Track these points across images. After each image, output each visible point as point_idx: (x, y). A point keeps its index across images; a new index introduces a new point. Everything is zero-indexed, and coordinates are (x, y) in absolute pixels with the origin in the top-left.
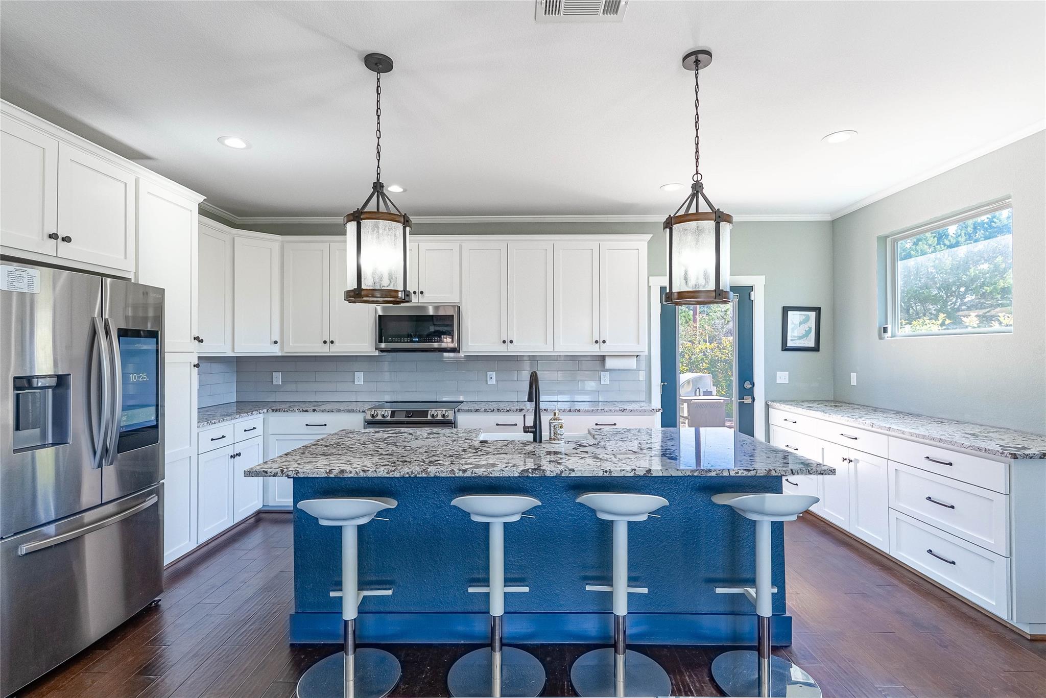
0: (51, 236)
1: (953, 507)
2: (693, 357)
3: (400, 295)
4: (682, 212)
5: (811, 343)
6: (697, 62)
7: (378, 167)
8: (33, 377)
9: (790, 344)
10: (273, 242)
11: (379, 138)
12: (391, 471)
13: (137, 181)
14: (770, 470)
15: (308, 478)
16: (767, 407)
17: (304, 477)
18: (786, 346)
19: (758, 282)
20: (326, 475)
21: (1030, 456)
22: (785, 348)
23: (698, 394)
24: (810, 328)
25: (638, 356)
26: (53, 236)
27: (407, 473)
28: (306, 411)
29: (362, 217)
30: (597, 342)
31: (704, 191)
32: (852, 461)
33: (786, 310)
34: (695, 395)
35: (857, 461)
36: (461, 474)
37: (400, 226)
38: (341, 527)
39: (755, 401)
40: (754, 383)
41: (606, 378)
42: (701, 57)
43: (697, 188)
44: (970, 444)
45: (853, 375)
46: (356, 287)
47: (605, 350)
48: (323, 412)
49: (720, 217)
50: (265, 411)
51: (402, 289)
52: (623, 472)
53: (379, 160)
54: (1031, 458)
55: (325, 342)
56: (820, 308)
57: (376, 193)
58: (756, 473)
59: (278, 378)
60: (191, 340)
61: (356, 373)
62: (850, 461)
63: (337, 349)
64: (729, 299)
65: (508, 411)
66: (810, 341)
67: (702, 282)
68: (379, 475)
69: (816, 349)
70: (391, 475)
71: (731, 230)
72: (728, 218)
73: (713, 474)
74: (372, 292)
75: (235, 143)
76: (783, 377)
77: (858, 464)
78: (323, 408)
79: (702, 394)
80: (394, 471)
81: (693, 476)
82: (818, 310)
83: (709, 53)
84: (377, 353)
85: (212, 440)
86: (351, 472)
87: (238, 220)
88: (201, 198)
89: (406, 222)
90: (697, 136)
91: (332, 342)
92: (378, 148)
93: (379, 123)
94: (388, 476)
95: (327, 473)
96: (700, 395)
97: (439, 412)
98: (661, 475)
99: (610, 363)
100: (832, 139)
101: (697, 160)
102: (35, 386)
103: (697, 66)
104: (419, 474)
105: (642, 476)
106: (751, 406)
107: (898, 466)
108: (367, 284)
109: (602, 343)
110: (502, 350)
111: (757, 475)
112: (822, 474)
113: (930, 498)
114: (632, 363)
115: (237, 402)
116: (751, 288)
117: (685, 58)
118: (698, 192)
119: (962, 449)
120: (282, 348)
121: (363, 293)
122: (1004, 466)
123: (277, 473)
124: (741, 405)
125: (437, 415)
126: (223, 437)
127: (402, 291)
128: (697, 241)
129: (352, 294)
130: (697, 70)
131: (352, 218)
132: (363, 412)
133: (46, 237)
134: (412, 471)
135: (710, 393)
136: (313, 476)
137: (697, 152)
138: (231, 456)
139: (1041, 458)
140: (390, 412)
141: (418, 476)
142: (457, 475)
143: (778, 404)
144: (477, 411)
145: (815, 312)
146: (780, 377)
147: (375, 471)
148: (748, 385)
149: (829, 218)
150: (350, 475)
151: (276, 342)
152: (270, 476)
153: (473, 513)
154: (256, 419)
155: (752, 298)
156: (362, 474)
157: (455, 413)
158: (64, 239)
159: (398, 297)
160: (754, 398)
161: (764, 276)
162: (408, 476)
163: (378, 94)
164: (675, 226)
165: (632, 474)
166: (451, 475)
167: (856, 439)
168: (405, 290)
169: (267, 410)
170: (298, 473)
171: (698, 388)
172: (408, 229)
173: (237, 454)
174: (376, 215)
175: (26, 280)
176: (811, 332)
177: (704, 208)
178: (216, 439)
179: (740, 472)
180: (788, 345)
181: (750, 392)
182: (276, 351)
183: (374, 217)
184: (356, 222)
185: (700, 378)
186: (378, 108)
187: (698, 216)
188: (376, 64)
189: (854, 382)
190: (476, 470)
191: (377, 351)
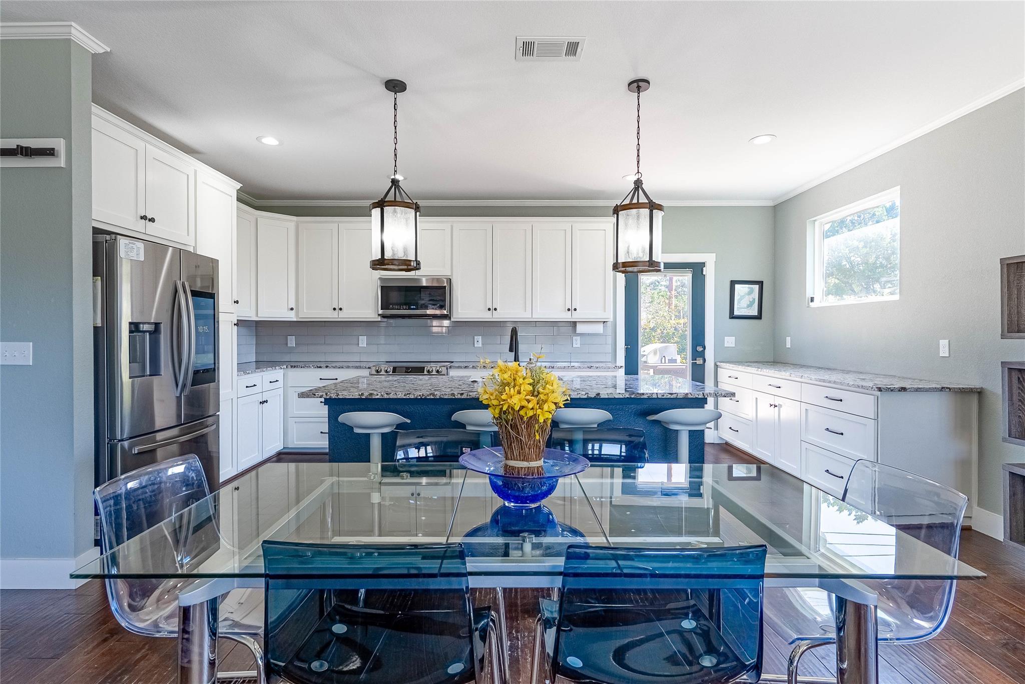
0: (142, 218)
1: (842, 434)
2: (665, 331)
3: (412, 264)
4: (627, 202)
5: (755, 312)
6: (639, 87)
7: (395, 166)
8: (139, 323)
9: (736, 313)
10: (290, 221)
11: (396, 144)
12: (407, 394)
13: (196, 172)
14: (687, 394)
15: (345, 399)
16: (716, 367)
17: (343, 398)
18: (734, 314)
19: (709, 259)
20: (359, 397)
21: (892, 389)
22: (732, 316)
23: (663, 361)
24: (754, 299)
25: (604, 322)
26: (144, 218)
27: (420, 395)
28: (320, 367)
29: (385, 204)
30: (569, 310)
31: (643, 186)
32: (776, 406)
33: (733, 283)
34: (661, 363)
35: (780, 406)
36: (459, 396)
37: (413, 211)
38: (369, 434)
39: (706, 362)
40: (705, 347)
41: (577, 342)
42: (641, 84)
43: (638, 184)
44: (853, 383)
45: (788, 339)
46: (380, 257)
47: (576, 317)
48: (334, 368)
49: (653, 206)
50: (285, 367)
51: (414, 259)
52: (579, 395)
53: (396, 161)
54: (892, 390)
55: (334, 309)
56: (763, 282)
57: (394, 187)
58: (677, 395)
59: (292, 341)
60: (232, 303)
61: (360, 337)
62: (775, 406)
63: (344, 316)
64: (660, 267)
65: (492, 367)
66: (754, 310)
67: (641, 255)
68: (399, 397)
69: (759, 317)
70: (407, 397)
71: (662, 216)
72: (660, 207)
73: (645, 397)
74: (392, 261)
75: (270, 141)
76: (730, 342)
77: (781, 409)
78: (334, 365)
79: (667, 361)
80: (409, 394)
81: (631, 398)
82: (761, 284)
83: (648, 82)
84: (379, 319)
85: (247, 387)
86: (377, 395)
87: (257, 203)
88: (239, 186)
89: (417, 208)
90: (638, 144)
91: (341, 309)
92: (395, 151)
93: (396, 132)
94: (405, 397)
95: (359, 395)
96: (665, 363)
97: (434, 368)
98: (607, 397)
99: (580, 328)
100: (757, 141)
101: (638, 162)
102: (142, 330)
103: (639, 90)
104: (428, 396)
105: (593, 398)
106: (703, 366)
107: (809, 407)
108: (388, 255)
109: (573, 311)
110: (487, 316)
111: (678, 397)
112: (725, 397)
113: (828, 429)
114: (599, 328)
115: (256, 362)
116: (703, 265)
117: (630, 84)
118: (638, 187)
119: (848, 388)
120: (297, 314)
121: (386, 262)
122: (873, 398)
123: (323, 395)
124: (694, 365)
125: (432, 370)
126: (255, 385)
127: (414, 261)
128: (638, 224)
129: (377, 263)
130: (639, 93)
131: (377, 205)
132: (369, 368)
133: (139, 218)
134: (423, 394)
135: (675, 361)
136: (350, 397)
137: (638, 156)
138: (261, 403)
139: (899, 391)
140: (392, 368)
141: (427, 397)
142: (456, 397)
143: (725, 364)
144: (466, 367)
145: (758, 286)
146: (728, 342)
147: (396, 394)
148: (700, 349)
149: (771, 204)
150: (377, 397)
151: (292, 309)
152: (317, 397)
153: (467, 424)
154: (277, 373)
155: (704, 273)
156: (386, 396)
157: (447, 369)
158: (150, 220)
159: (410, 265)
160: (705, 359)
161: (715, 254)
162: (420, 397)
163: (395, 110)
164: (620, 212)
165: (586, 397)
166: (452, 397)
167: (780, 387)
168: (416, 260)
169: (287, 366)
170: (339, 395)
171: (664, 357)
172: (418, 213)
173: (265, 401)
174: (394, 203)
175: (135, 251)
176: (755, 302)
177: (643, 200)
178: (251, 387)
179: (665, 395)
180: (735, 314)
181: (702, 355)
182: (292, 317)
183: (394, 204)
184: (380, 209)
185: (666, 347)
186: (395, 121)
187: (639, 206)
188: (394, 87)
189: (788, 345)
190: (471, 394)
191: (380, 317)
